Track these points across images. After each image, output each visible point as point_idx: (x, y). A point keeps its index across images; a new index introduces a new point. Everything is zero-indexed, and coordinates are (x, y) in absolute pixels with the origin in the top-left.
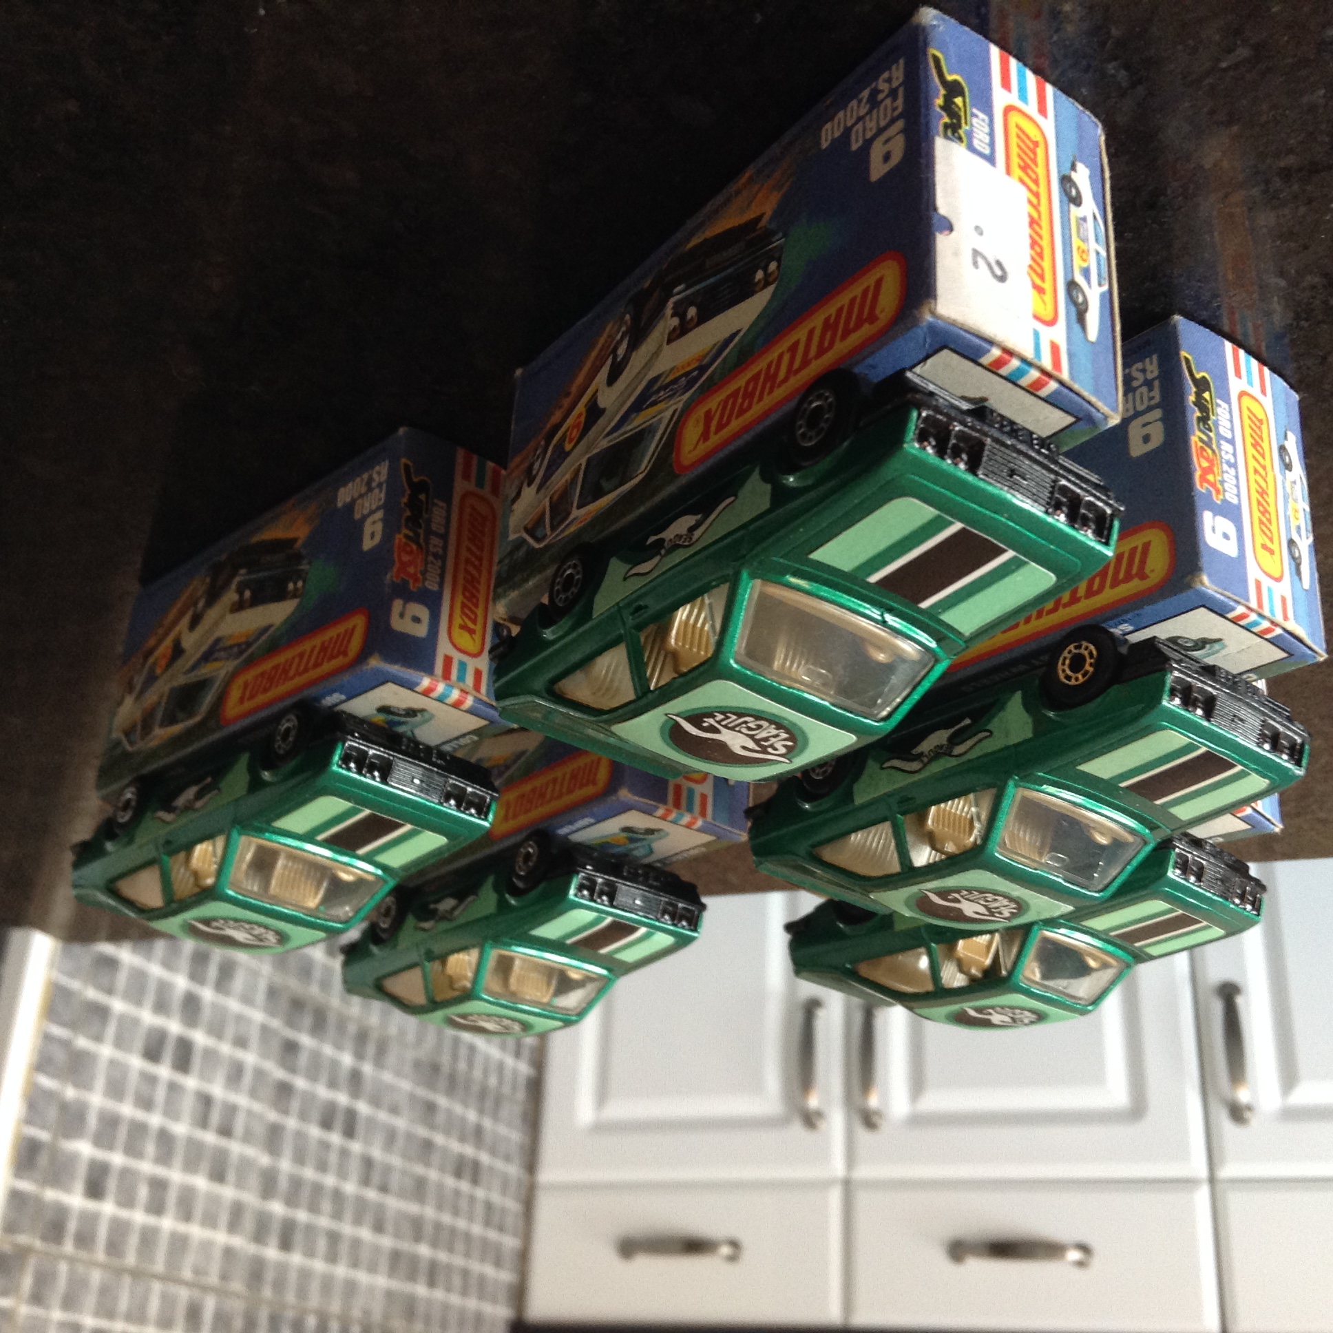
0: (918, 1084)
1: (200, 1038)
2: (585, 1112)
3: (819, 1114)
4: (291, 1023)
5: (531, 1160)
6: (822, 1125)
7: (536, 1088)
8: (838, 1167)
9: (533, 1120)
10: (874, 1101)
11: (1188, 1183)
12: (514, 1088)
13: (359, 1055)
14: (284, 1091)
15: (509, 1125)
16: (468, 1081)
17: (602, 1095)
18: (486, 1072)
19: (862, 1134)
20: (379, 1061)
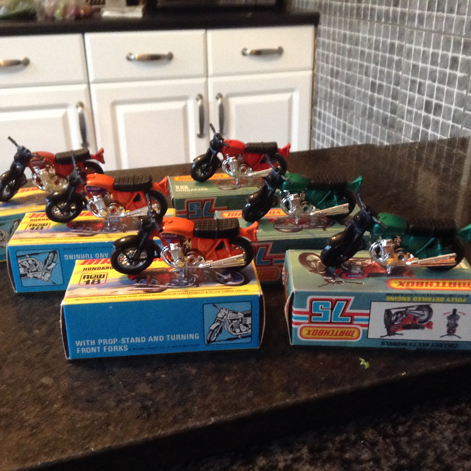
0: (185, 110)
1: (423, 113)
2: (296, 96)
3: (217, 98)
4: (394, 119)
5: (314, 78)
6: (216, 95)
7: (314, 103)
8: (211, 81)
9: (314, 92)
10: (199, 102)
11: (97, 82)
12: (321, 102)
13: (371, 110)
14: (395, 97)
15: (322, 89)
16: (335, 104)
17: (290, 101)
18: (330, 106)
19: (203, 94)
20: (365, 108)
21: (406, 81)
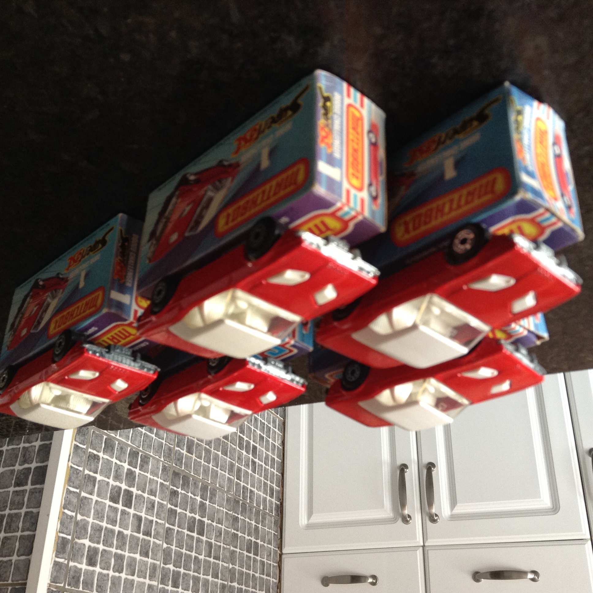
1: (134, 491)
2: (303, 520)
3: (410, 517)
4: (173, 483)
6: (411, 522)
7: (280, 509)
8: (419, 540)
9: (280, 523)
10: (434, 510)
12: (271, 509)
13: (203, 497)
17: (310, 512)
18: (258, 504)
19: (429, 523)
21: (157, 535)
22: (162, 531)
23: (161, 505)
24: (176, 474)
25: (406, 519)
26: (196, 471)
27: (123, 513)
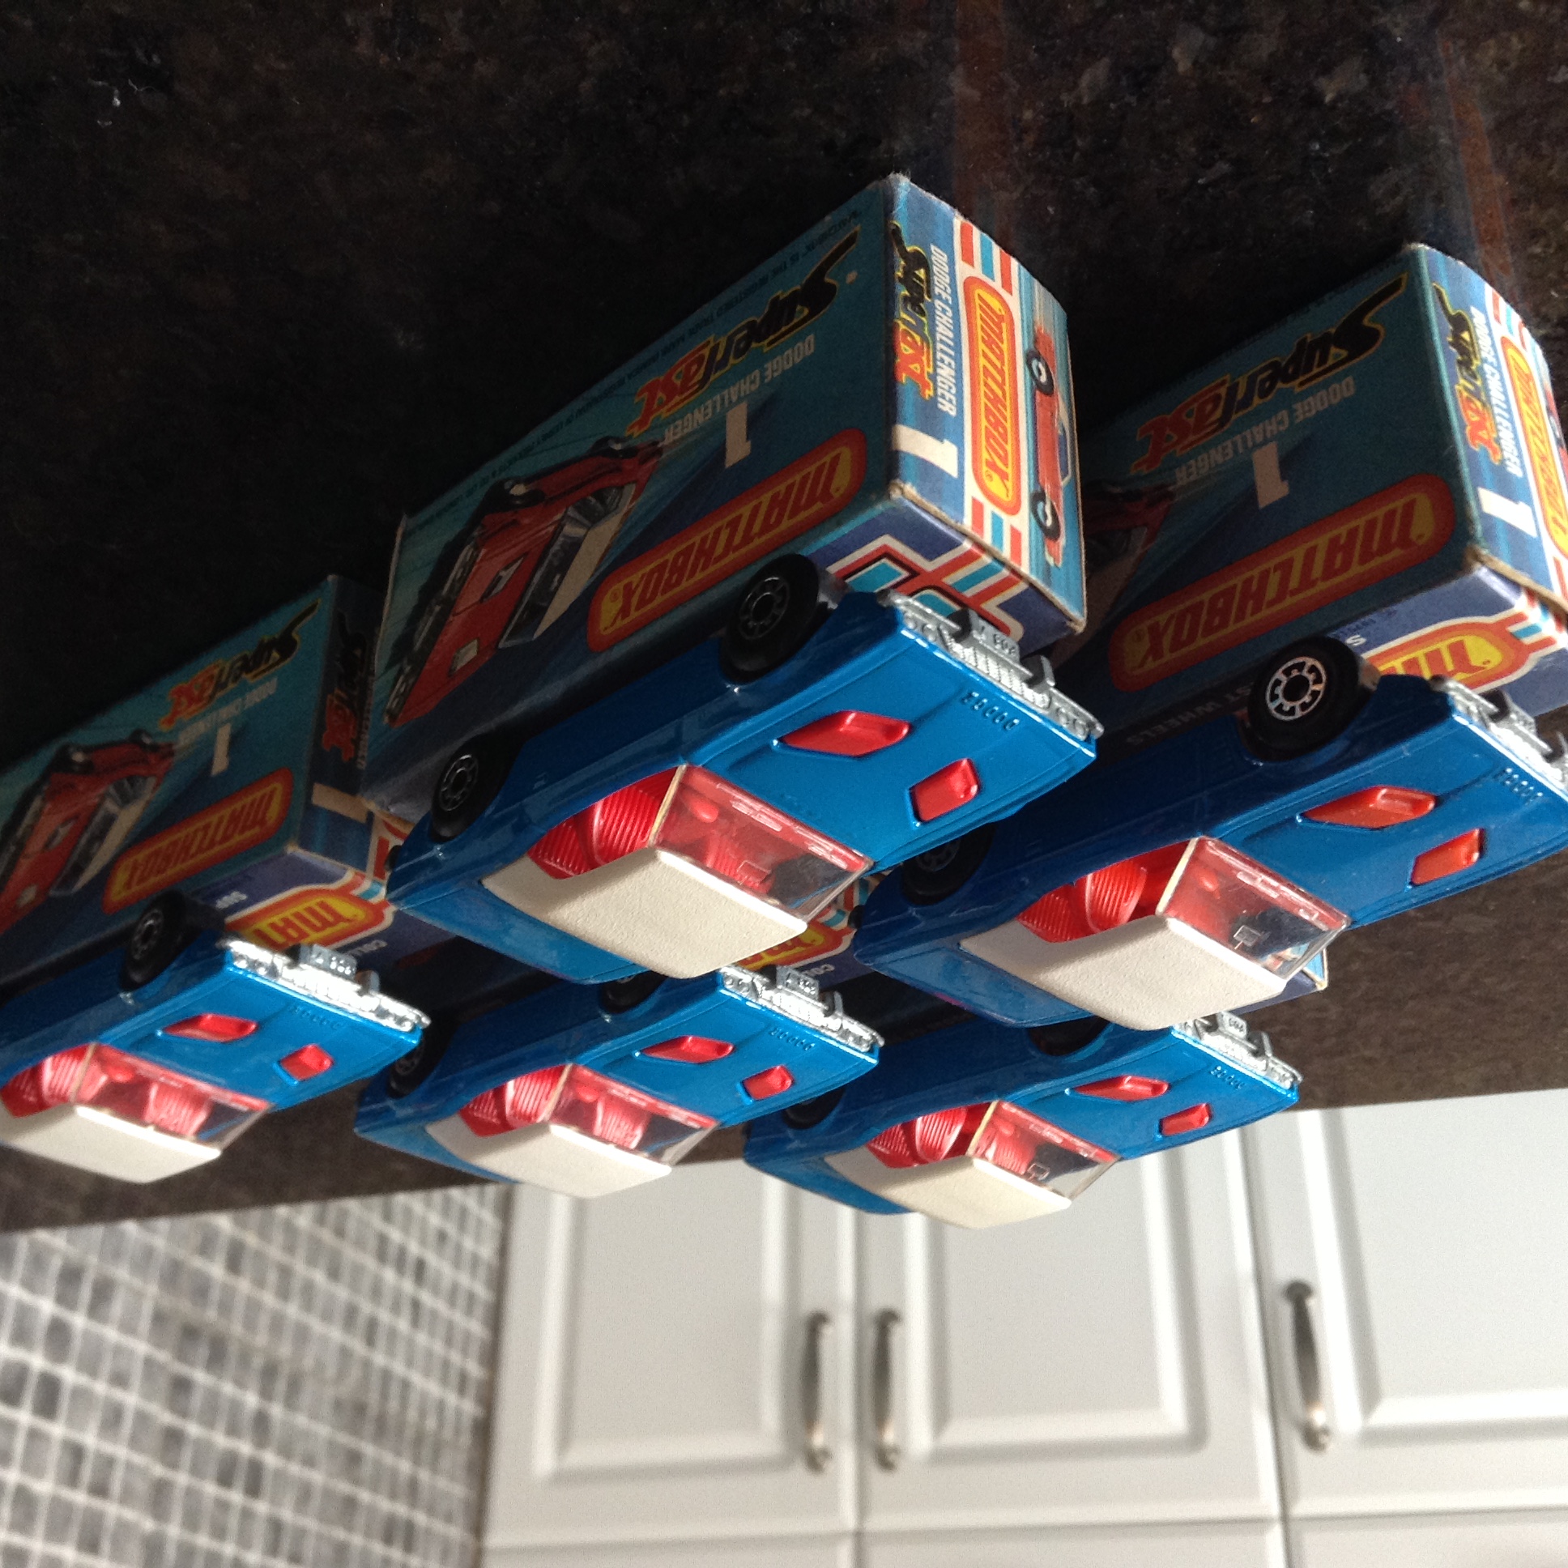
0: (941, 1415)
1: (68, 1375)
2: (544, 1460)
3: (826, 1453)
4: (182, 1356)
5: (478, 1519)
6: (829, 1466)
7: (484, 1431)
8: (848, 1518)
9: (480, 1471)
10: (890, 1436)
12: (457, 1432)
13: (266, 1394)
14: (173, 1439)
15: (452, 1478)
16: (401, 1426)
17: (565, 1436)
18: (423, 1414)
19: (877, 1476)
20: (290, 1402)
21: (126, 1498)
22: (141, 1487)
23: (142, 1418)
24: (190, 1333)
25: (815, 1461)
26: (250, 1324)
27: (34, 1435)
